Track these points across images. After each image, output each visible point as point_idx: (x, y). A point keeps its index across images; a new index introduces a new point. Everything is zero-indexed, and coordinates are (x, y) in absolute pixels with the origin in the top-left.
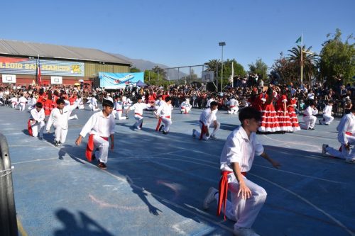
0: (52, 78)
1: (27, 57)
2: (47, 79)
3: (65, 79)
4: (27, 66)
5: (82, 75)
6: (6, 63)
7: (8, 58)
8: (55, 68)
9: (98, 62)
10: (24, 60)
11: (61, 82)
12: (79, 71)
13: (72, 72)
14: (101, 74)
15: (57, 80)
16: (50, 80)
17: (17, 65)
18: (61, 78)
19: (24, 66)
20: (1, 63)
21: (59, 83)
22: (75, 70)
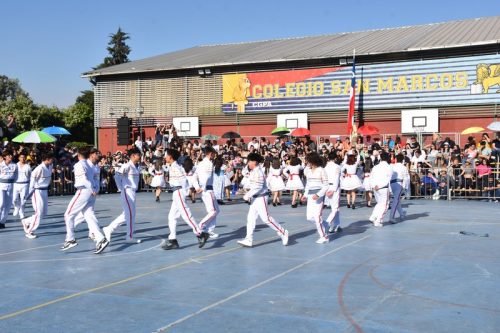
0: (406, 116)
1: (332, 62)
2: (393, 117)
3: (449, 116)
4: (336, 88)
6: (288, 85)
7: (294, 72)
8: (417, 83)
10: (328, 71)
11: (432, 127)
13: (476, 89)
15: (421, 122)
16: (399, 120)
17: (310, 89)
18: (436, 111)
19: (327, 88)
20: (277, 86)
21: (427, 130)
22: (489, 82)
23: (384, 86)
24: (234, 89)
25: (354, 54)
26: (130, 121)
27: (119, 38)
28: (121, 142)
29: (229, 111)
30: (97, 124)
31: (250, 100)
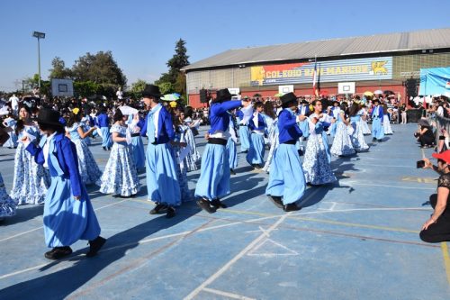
0: (340, 85)
2: (334, 86)
3: (361, 86)
4: (307, 72)
5: (389, 76)
7: (286, 65)
8: (345, 70)
9: (419, 52)
10: (303, 65)
11: (352, 91)
12: (383, 70)
13: (372, 73)
14: (423, 72)
15: (347, 88)
16: (337, 88)
17: (294, 73)
18: (354, 83)
19: (303, 72)
20: (278, 72)
21: (350, 92)
22: (377, 70)
23: (330, 72)
24: (257, 74)
25: (316, 56)
26: (206, 91)
27: (181, 44)
28: (202, 101)
29: (254, 85)
30: (188, 93)
31: (265, 79)
